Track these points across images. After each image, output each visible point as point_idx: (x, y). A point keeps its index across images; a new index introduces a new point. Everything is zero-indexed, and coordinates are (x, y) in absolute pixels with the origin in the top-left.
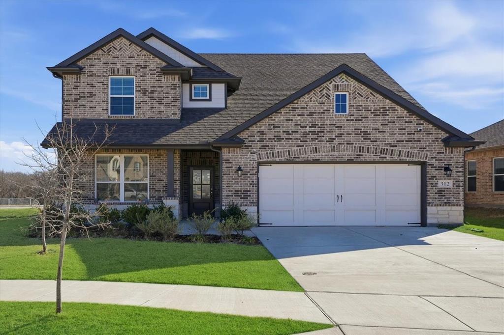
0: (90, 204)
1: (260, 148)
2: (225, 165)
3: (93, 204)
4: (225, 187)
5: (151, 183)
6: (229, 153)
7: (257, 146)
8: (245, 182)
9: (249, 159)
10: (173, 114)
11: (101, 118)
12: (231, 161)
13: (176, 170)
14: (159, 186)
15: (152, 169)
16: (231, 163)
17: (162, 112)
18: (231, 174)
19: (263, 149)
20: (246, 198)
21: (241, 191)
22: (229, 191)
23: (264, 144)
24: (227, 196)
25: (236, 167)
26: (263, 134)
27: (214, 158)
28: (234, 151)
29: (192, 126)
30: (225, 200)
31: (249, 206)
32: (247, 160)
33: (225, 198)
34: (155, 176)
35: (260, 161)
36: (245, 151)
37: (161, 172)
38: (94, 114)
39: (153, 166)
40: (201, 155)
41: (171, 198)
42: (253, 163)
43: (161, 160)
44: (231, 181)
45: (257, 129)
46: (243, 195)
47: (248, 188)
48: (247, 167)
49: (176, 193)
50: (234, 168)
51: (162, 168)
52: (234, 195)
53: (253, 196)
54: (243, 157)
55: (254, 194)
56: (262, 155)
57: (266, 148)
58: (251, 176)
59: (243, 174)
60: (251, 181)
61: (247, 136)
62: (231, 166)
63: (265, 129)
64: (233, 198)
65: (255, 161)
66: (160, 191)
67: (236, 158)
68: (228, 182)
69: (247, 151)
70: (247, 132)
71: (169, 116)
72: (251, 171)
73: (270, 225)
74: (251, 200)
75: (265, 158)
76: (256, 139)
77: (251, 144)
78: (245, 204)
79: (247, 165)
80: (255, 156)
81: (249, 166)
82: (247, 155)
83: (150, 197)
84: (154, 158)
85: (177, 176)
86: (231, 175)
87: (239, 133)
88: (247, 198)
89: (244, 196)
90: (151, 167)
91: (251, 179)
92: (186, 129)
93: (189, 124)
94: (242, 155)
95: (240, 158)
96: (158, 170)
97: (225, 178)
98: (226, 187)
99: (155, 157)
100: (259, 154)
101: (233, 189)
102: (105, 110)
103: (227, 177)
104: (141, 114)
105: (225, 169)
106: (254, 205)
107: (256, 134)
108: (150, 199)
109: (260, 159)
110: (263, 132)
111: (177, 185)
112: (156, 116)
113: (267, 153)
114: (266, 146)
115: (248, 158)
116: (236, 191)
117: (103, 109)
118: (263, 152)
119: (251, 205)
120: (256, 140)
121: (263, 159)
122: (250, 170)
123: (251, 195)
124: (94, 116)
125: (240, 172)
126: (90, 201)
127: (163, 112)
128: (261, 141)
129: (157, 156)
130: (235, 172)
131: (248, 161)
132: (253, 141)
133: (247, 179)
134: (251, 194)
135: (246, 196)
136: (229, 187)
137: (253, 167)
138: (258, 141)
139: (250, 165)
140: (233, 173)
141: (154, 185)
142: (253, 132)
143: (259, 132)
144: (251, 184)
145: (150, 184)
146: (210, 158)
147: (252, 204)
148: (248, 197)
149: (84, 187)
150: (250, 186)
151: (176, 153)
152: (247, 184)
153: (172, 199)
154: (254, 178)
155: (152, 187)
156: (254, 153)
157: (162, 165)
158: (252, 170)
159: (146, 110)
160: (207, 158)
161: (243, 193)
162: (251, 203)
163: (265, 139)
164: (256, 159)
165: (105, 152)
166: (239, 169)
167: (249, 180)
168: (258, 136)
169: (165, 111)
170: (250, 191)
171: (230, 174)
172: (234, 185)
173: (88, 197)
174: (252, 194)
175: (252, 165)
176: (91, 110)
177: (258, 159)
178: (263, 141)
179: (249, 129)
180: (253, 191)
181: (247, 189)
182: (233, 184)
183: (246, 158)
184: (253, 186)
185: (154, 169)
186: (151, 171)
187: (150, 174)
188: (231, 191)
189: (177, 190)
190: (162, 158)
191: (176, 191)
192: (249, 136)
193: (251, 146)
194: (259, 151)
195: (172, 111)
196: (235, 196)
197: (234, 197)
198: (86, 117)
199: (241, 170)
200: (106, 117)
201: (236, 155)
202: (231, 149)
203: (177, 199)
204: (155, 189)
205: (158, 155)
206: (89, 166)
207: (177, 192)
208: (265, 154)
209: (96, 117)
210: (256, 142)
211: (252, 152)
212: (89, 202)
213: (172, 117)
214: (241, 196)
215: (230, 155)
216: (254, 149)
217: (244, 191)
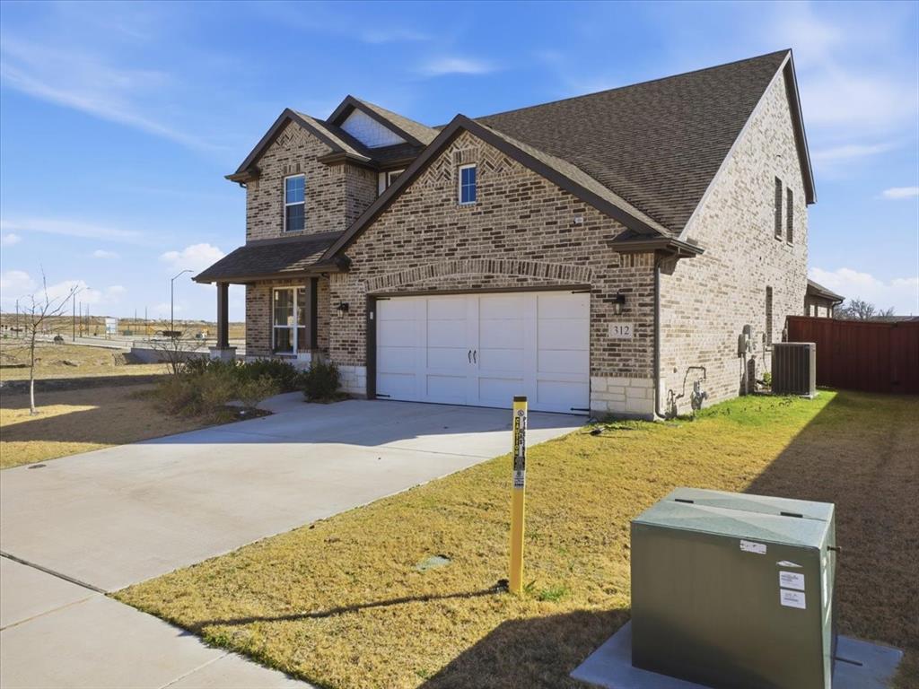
1: (369, 272)
3: (268, 356)
4: (332, 335)
6: (337, 281)
7: (365, 269)
8: (352, 327)
10: (338, 224)
11: (276, 237)
12: (338, 294)
16: (338, 297)
17: (328, 222)
19: (371, 272)
20: (353, 352)
21: (348, 341)
23: (372, 264)
26: (371, 249)
28: (342, 278)
31: (356, 365)
32: (355, 292)
35: (368, 292)
36: (352, 278)
38: (270, 233)
42: (361, 296)
45: (365, 242)
46: (350, 348)
47: (356, 337)
48: (354, 303)
53: (360, 350)
54: (350, 287)
55: (361, 346)
56: (371, 283)
57: (374, 272)
59: (350, 315)
60: (359, 325)
61: (354, 253)
62: (338, 302)
63: (374, 241)
65: (363, 292)
67: (344, 289)
68: (335, 327)
69: (355, 277)
70: (355, 246)
71: (335, 227)
72: (359, 309)
73: (387, 398)
74: (358, 355)
75: (376, 288)
76: (364, 257)
77: (359, 265)
78: (349, 362)
80: (363, 286)
81: (356, 301)
82: (354, 284)
87: (346, 249)
91: (359, 323)
94: (349, 285)
95: (348, 289)
97: (332, 321)
98: (334, 334)
101: (341, 337)
103: (334, 319)
104: (309, 227)
105: (333, 306)
106: (361, 365)
107: (364, 249)
109: (369, 289)
110: (372, 245)
112: (323, 229)
113: (376, 280)
114: (375, 268)
115: (356, 289)
116: (343, 341)
117: (277, 225)
118: (372, 279)
119: (358, 365)
120: (365, 259)
121: (371, 289)
122: (358, 307)
123: (358, 347)
128: (370, 260)
131: (356, 294)
133: (354, 323)
135: (353, 349)
136: (337, 334)
137: (361, 304)
138: (366, 261)
139: (358, 300)
142: (361, 246)
143: (367, 245)
144: (358, 330)
147: (360, 363)
148: (355, 351)
150: (357, 334)
152: (354, 331)
154: (362, 320)
156: (362, 281)
159: (314, 220)
161: (350, 345)
162: (358, 360)
163: (374, 256)
164: (364, 290)
165: (279, 285)
167: (356, 324)
168: (367, 253)
169: (331, 220)
170: (357, 342)
172: (341, 333)
175: (360, 299)
176: (268, 227)
177: (366, 290)
178: (372, 260)
179: (356, 243)
180: (360, 342)
181: (354, 338)
182: (340, 330)
183: (354, 288)
184: (360, 334)
188: (339, 341)
192: (356, 254)
193: (359, 269)
194: (368, 276)
195: (338, 219)
196: (342, 349)
200: (279, 236)
201: (343, 284)
202: (338, 275)
208: (373, 281)
209: (272, 236)
210: (364, 262)
211: (360, 278)
212: (265, 354)
213: (338, 229)
215: (338, 284)
216: (362, 275)
217: (352, 341)
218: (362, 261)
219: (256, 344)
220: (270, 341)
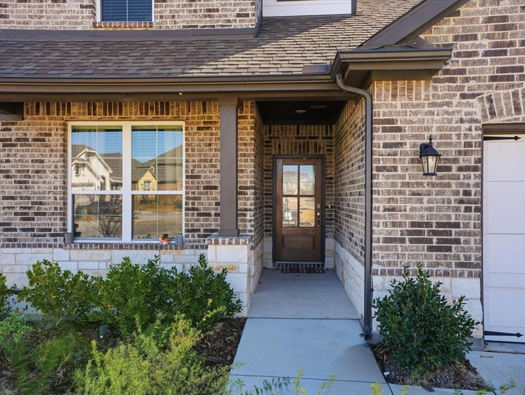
0: (55, 247)
1: (493, 79)
2: (381, 137)
3: (61, 246)
4: (381, 213)
5: (190, 195)
6: (394, 96)
7: (482, 71)
8: (442, 193)
9: (457, 117)
10: (238, 15)
11: (79, 28)
12: (399, 125)
13: (246, 161)
14: (207, 203)
15: (191, 159)
16: (399, 129)
17: (214, 10)
18: (399, 166)
19: (502, 79)
20: (444, 247)
21: (428, 225)
22: (394, 224)
23: (504, 61)
24: (387, 240)
25: (415, 145)
26: (504, 28)
27: (323, 138)
28: (410, 89)
29: (283, 43)
30: (381, 253)
31: (454, 274)
32: (450, 121)
33: (381, 248)
34: (199, 177)
35: (491, 121)
36: (442, 89)
37: (212, 166)
38: (62, 19)
39: (193, 150)
40: (298, 133)
41: (227, 240)
42: (470, 129)
43: (212, 134)
44: (401, 193)
45: (484, 12)
46: (435, 239)
47: (453, 214)
48: (450, 144)
49: (245, 221)
50: (407, 148)
51: (214, 155)
52: (407, 238)
53: (466, 242)
54: (435, 109)
55: (469, 234)
56: (499, 100)
57: (511, 78)
58: (462, 174)
59: (439, 169)
60: (461, 190)
61: (451, 36)
62: (398, 140)
63: (512, 10)
64: (406, 249)
65: (476, 121)
66: (209, 215)
67: (416, 114)
68: (389, 192)
69: (450, 88)
70: (452, 21)
71: (229, 21)
72: (461, 158)
73: (515, 339)
74: (462, 254)
75: (509, 113)
76: (480, 46)
77: (465, 63)
78: (442, 269)
79: (450, 137)
80: (476, 108)
81: (454, 139)
82: (448, 104)
83: (187, 231)
84: (195, 130)
85: (248, 177)
86: (399, 172)
87: (426, 27)
88: (449, 249)
89: (439, 241)
90: (190, 152)
91: (462, 185)
92: (270, 47)
93: (276, 39)
94: (433, 105)
95: (426, 114)
96: (205, 161)
97: (380, 180)
98: (385, 210)
99: (199, 129)
100: (490, 100)
101: (407, 217)
102: (86, 7)
103: (388, 177)
104: (167, 17)
105: (381, 149)
106: (470, 275)
107: (480, 29)
108: (187, 236)
109: (493, 114)
110: (505, 18)
111: (248, 199)
112: (202, 23)
113: (515, 94)
114: (514, 69)
115: (453, 113)
116: (413, 224)
117: (82, 7)
118: (502, 93)
119: (461, 275)
120: (481, 51)
121: (501, 114)
122: (460, 152)
123: (462, 238)
124: (63, 23)
125: (432, 161)
126: (55, 240)
127: (218, 10)
128: (497, 51)
129: (202, 125)
130: (412, 161)
131: (454, 125)
132: (470, 54)
133: (449, 185)
134: (460, 234)
135: (446, 241)
136: (393, 209)
137: (469, 144)
138: (487, 54)
139: (459, 136)
140: (407, 165)
141: (195, 198)
142: (471, 21)
143: (489, 20)
144: (461, 202)
145: (188, 198)
146: (317, 138)
147: (466, 270)
148: (454, 246)
149: (41, 203)
150: (458, 209)
151: (245, 117)
152: (449, 202)
153: (230, 243)
154: (472, 181)
155: (190, 206)
156: (473, 96)
157: (213, 147)
158: (466, 153)
159: (178, 6)
160: (310, 138)
161: (435, 233)
162: (461, 265)
163: (511, 44)
164: (479, 116)
165: (87, 117)
166: (426, 150)
167: (454, 188)
168: (489, 37)
169: (220, 9)
170: (457, 225)
171: (395, 169)
172: (409, 206)
173: (50, 230)
174: (465, 234)
175: (466, 136)
176: (56, 9)
177: (485, 117)
178: (505, 53)
179: (458, 13)
180: (466, 225)
181: (449, 217)
182: (406, 201)
183: (447, 113)
184: (468, 209)
185: (196, 159)
186: (190, 164)
187: (187, 171)
188: (400, 224)
189: (248, 213)
190: (213, 131)
191: (245, 215)
192: (456, 38)
193: (462, 72)
194: (489, 87)
195: (238, 8)
196: (411, 241)
197: (408, 244)
198: (44, 27)
199: (435, 154)
200: (89, 27)
201: (415, 102)
202: (399, 84)
203: (245, 244)
204: (197, 209)
205: (204, 123)
206: (52, 151)
207: (248, 218)
208: (507, 97)
209: (68, 27)
210: (480, 57)
211: (466, 91)
212: (53, 243)
213: (238, 24)
214: (431, 241)
215: (398, 103)
216: (472, 83)
217: (439, 225)
218: (475, 54)
219: (28, 225)
220: (64, 220)
